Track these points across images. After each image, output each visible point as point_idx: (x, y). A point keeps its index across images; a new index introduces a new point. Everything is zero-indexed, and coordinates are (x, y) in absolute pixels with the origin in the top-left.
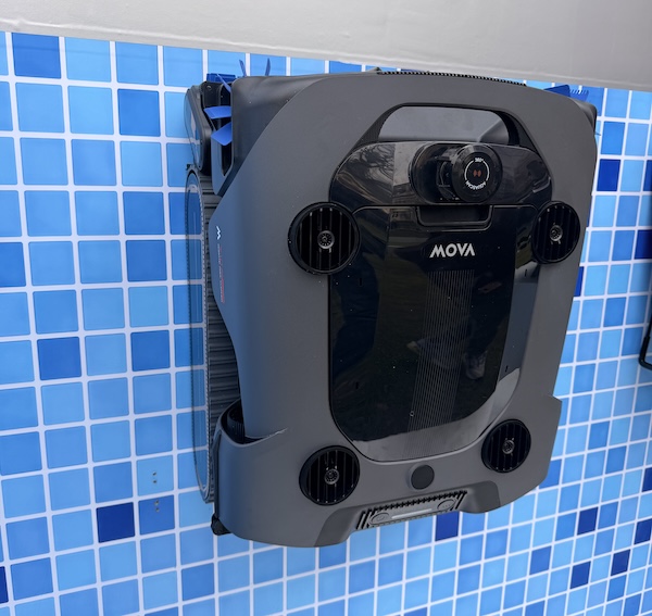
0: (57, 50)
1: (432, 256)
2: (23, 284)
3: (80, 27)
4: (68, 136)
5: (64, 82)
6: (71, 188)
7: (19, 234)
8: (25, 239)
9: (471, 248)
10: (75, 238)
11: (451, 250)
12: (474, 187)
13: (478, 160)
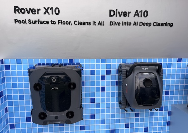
0: (21, 61)
2: (17, 88)
4: (23, 70)
5: (22, 64)
6: (23, 76)
8: (17, 83)
9: (57, 88)
10: (23, 82)
11: (55, 88)
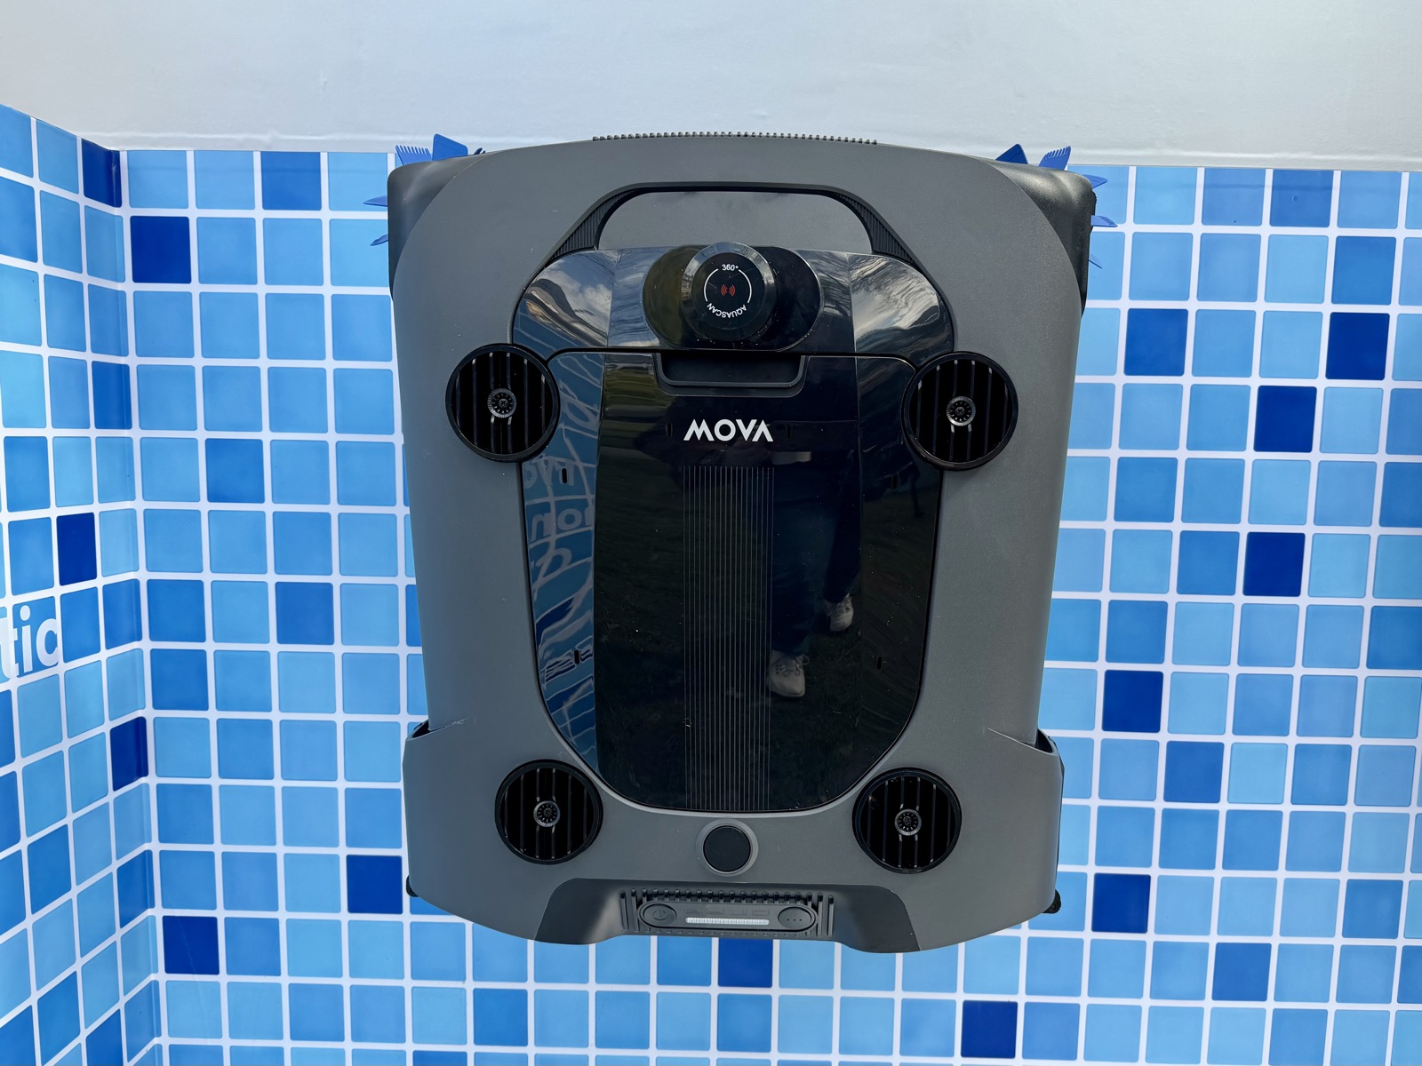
0: (318, 171)
1: (687, 437)
2: (261, 500)
3: (348, 136)
4: (328, 290)
5: (325, 214)
6: (330, 364)
7: (259, 428)
8: (266, 436)
9: (763, 428)
11: (725, 430)
12: (723, 314)
13: (727, 267)
